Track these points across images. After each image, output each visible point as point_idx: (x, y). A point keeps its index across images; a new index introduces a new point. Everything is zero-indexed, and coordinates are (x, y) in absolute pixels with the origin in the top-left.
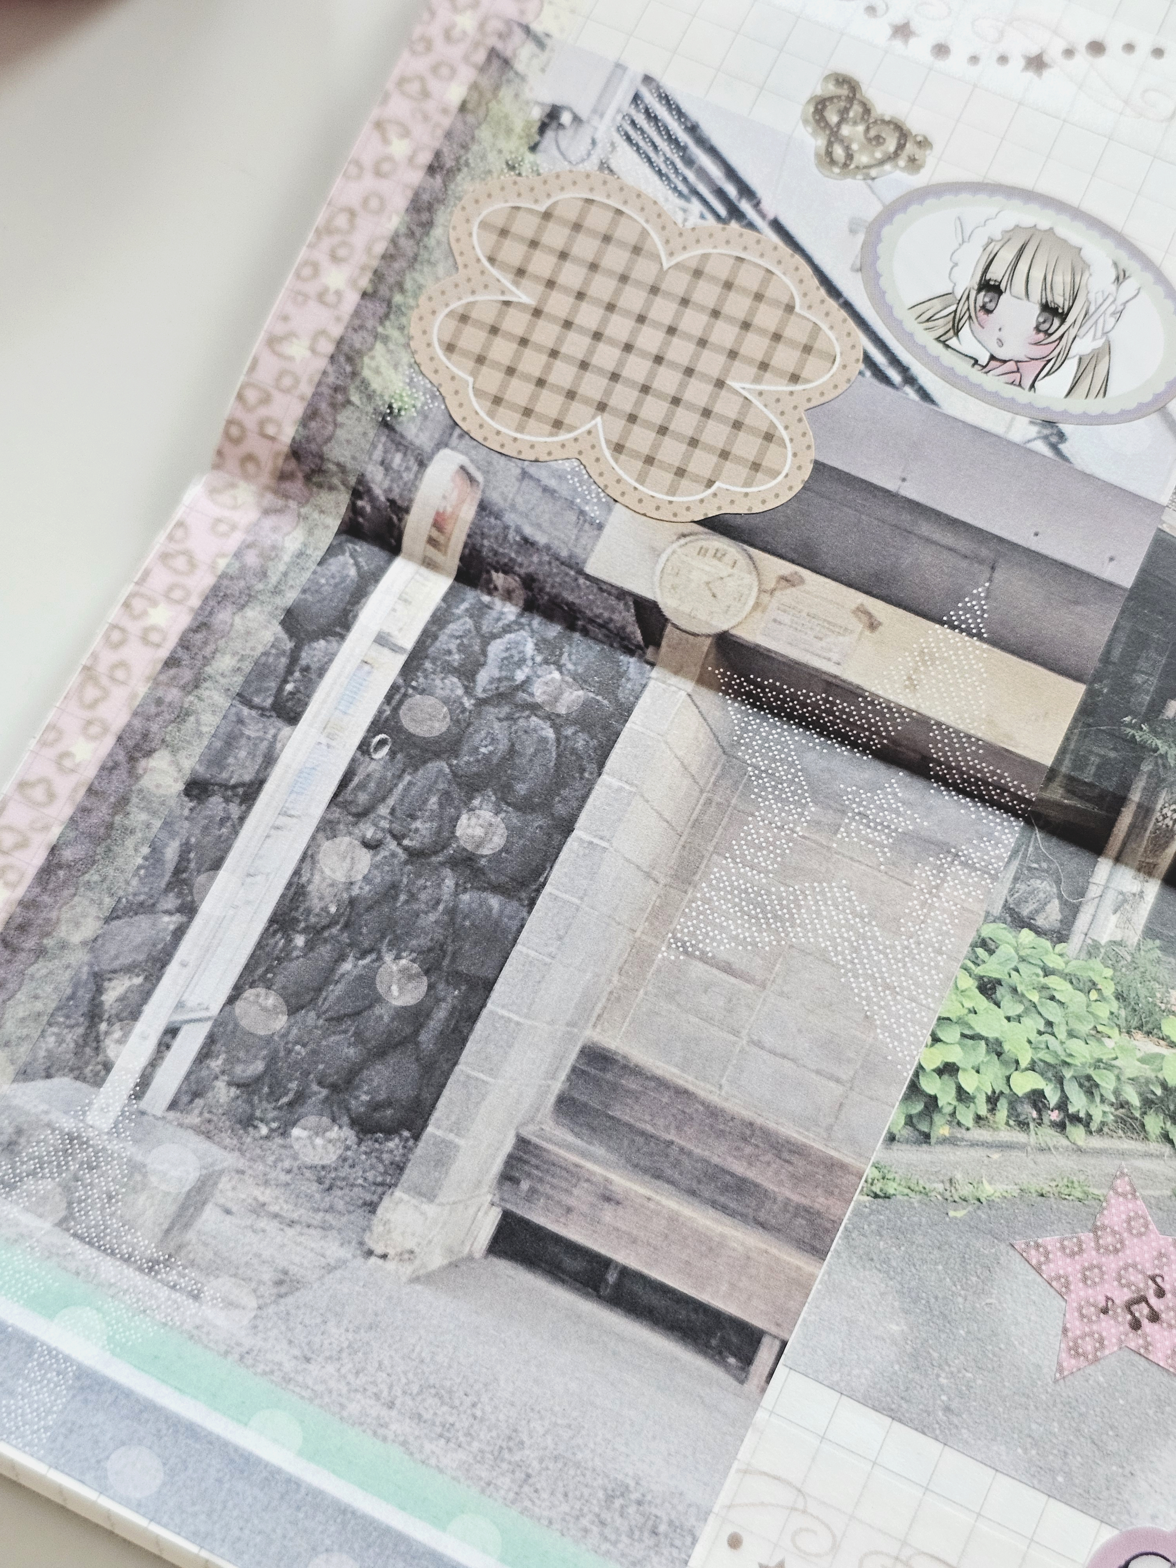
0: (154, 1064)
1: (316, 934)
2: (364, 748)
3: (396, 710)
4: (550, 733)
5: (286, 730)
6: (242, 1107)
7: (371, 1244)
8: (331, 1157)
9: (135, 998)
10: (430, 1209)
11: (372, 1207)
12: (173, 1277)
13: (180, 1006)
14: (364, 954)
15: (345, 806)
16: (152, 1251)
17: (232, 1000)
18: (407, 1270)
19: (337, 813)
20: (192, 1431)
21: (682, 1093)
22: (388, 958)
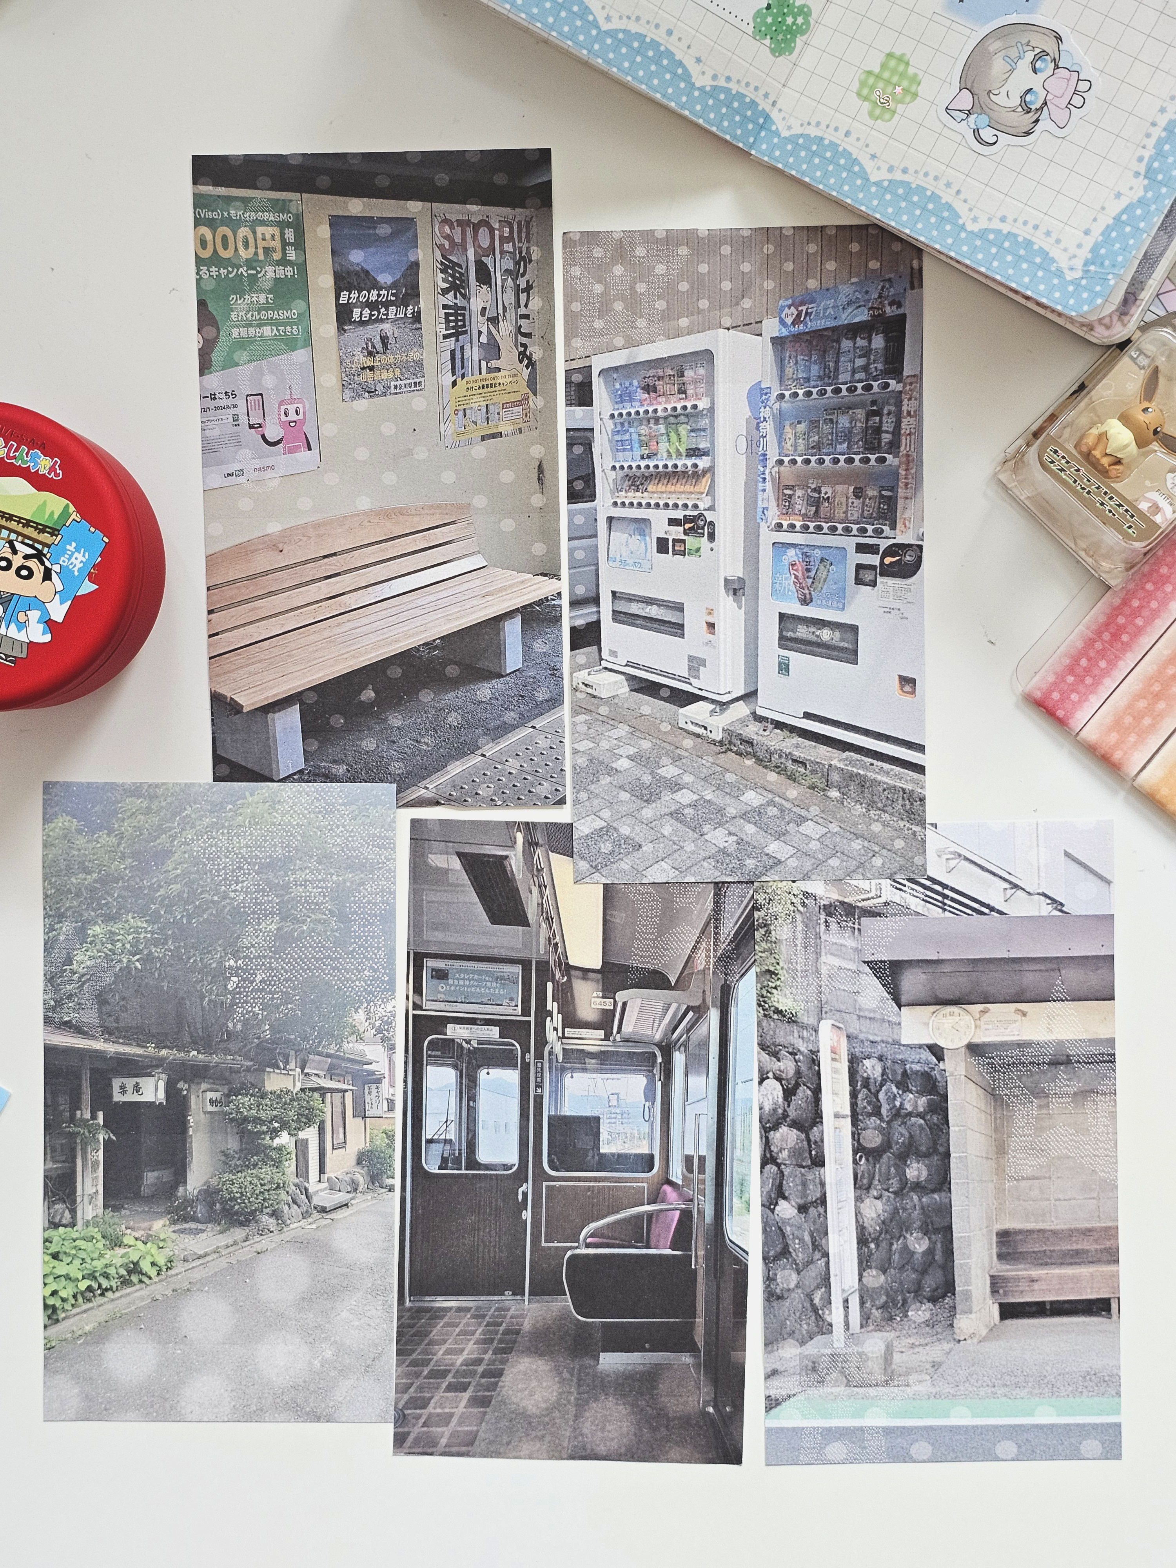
0: (846, 1316)
1: (876, 1240)
2: (855, 1162)
3: (858, 1141)
4: (922, 1121)
5: (822, 1170)
6: (886, 1315)
7: (957, 1338)
8: (928, 1315)
9: (826, 1296)
10: (973, 1316)
11: (952, 1325)
12: (896, 1383)
13: (843, 1291)
14: (899, 1239)
15: (860, 1188)
16: (884, 1378)
17: (860, 1280)
18: (975, 1340)
19: (859, 1192)
20: (931, 1428)
21: (1039, 1231)
22: (908, 1236)
